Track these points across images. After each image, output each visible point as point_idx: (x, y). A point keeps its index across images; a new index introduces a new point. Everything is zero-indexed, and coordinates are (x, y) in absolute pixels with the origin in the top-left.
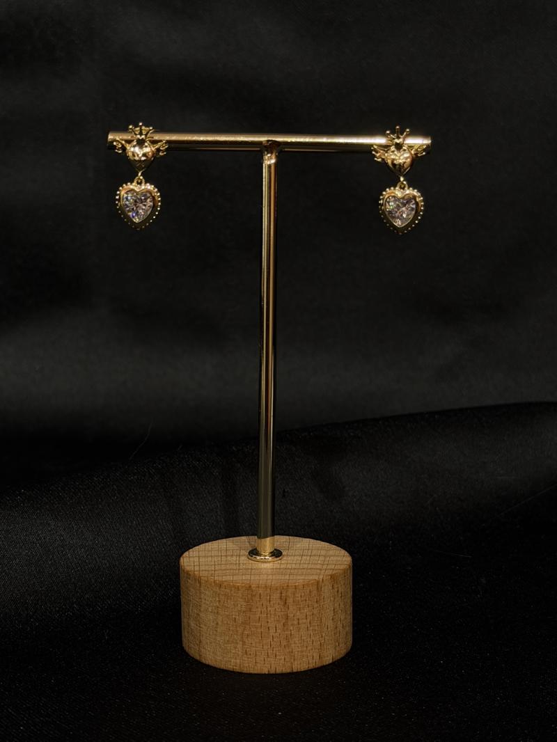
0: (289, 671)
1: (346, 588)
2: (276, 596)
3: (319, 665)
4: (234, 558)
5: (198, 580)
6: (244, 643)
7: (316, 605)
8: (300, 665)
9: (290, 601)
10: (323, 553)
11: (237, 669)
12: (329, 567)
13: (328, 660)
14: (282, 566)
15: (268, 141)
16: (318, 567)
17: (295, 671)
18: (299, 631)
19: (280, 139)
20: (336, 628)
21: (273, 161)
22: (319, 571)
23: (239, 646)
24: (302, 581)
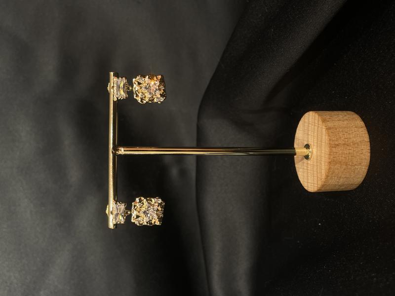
0: (369, 143)
1: (327, 114)
2: (334, 149)
3: (365, 128)
4: (309, 167)
5: (323, 186)
6: (356, 165)
7: (338, 130)
8: (366, 138)
9: (337, 143)
10: (306, 124)
11: (367, 168)
12: (317, 122)
13: (362, 124)
14: (315, 144)
15: (112, 152)
16: (316, 128)
17: (369, 140)
18: (350, 138)
19: (111, 146)
20: (347, 120)
21: (122, 149)
22: (319, 128)
23: (356, 167)
24: (326, 137)
